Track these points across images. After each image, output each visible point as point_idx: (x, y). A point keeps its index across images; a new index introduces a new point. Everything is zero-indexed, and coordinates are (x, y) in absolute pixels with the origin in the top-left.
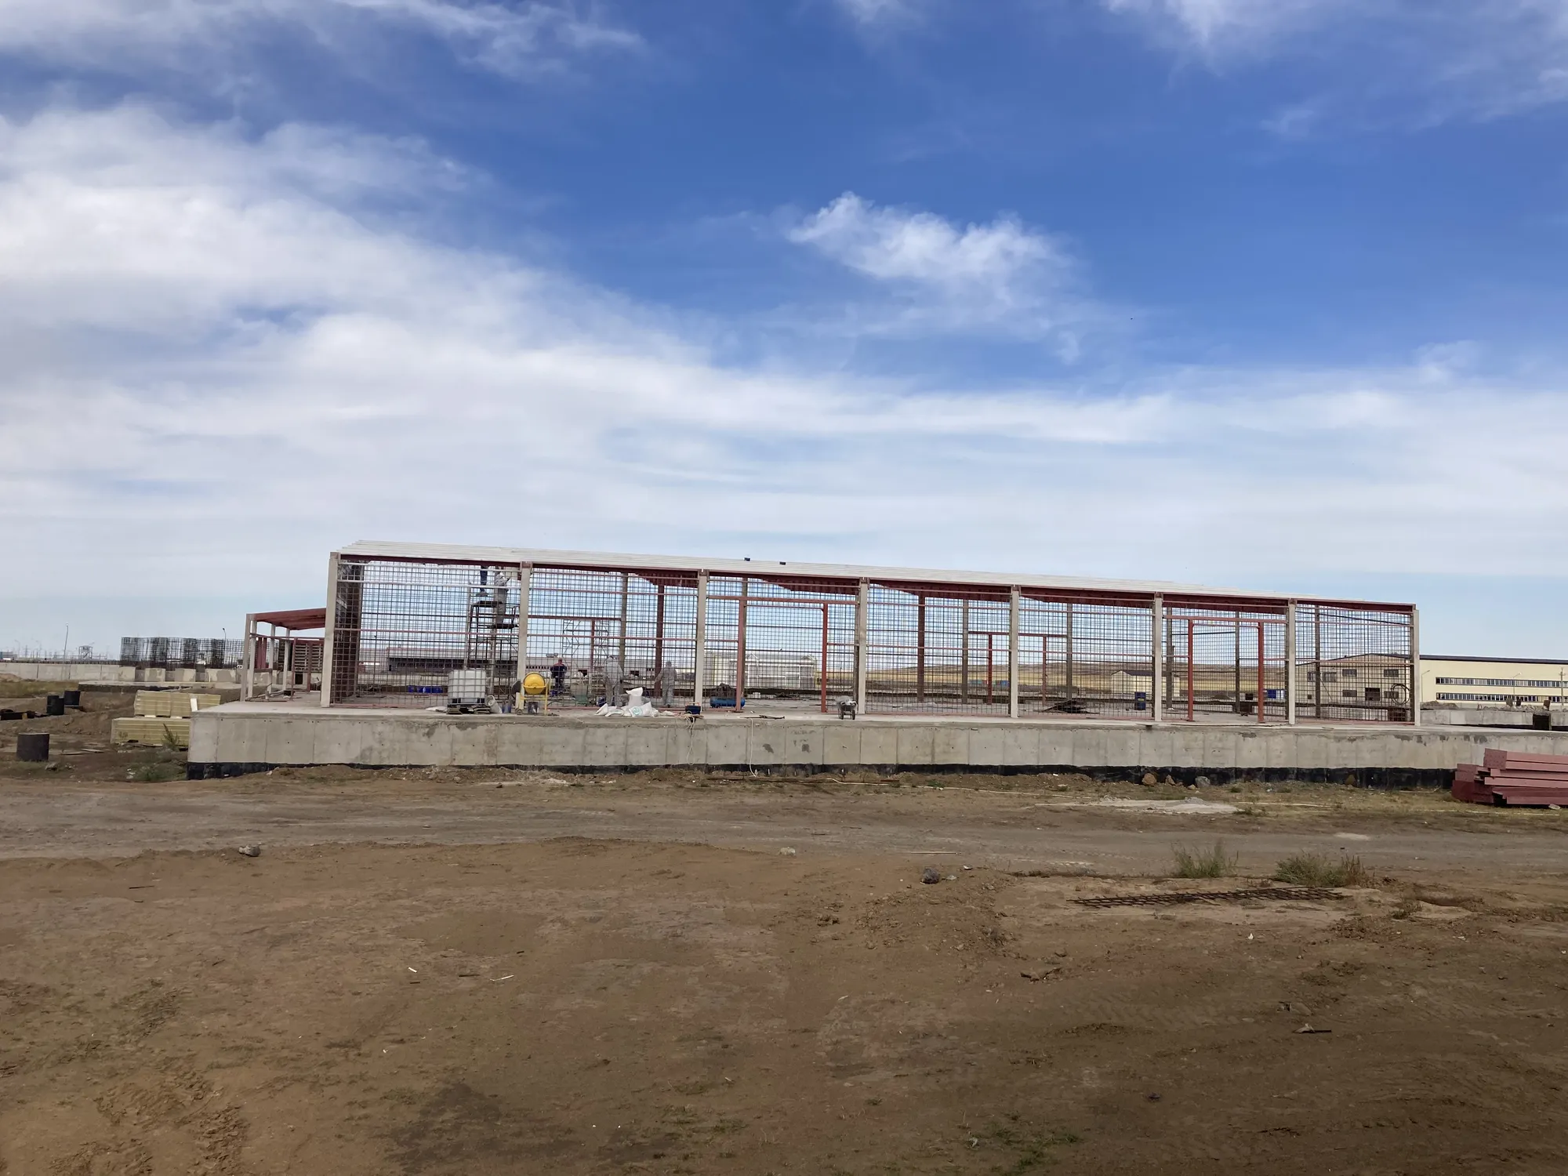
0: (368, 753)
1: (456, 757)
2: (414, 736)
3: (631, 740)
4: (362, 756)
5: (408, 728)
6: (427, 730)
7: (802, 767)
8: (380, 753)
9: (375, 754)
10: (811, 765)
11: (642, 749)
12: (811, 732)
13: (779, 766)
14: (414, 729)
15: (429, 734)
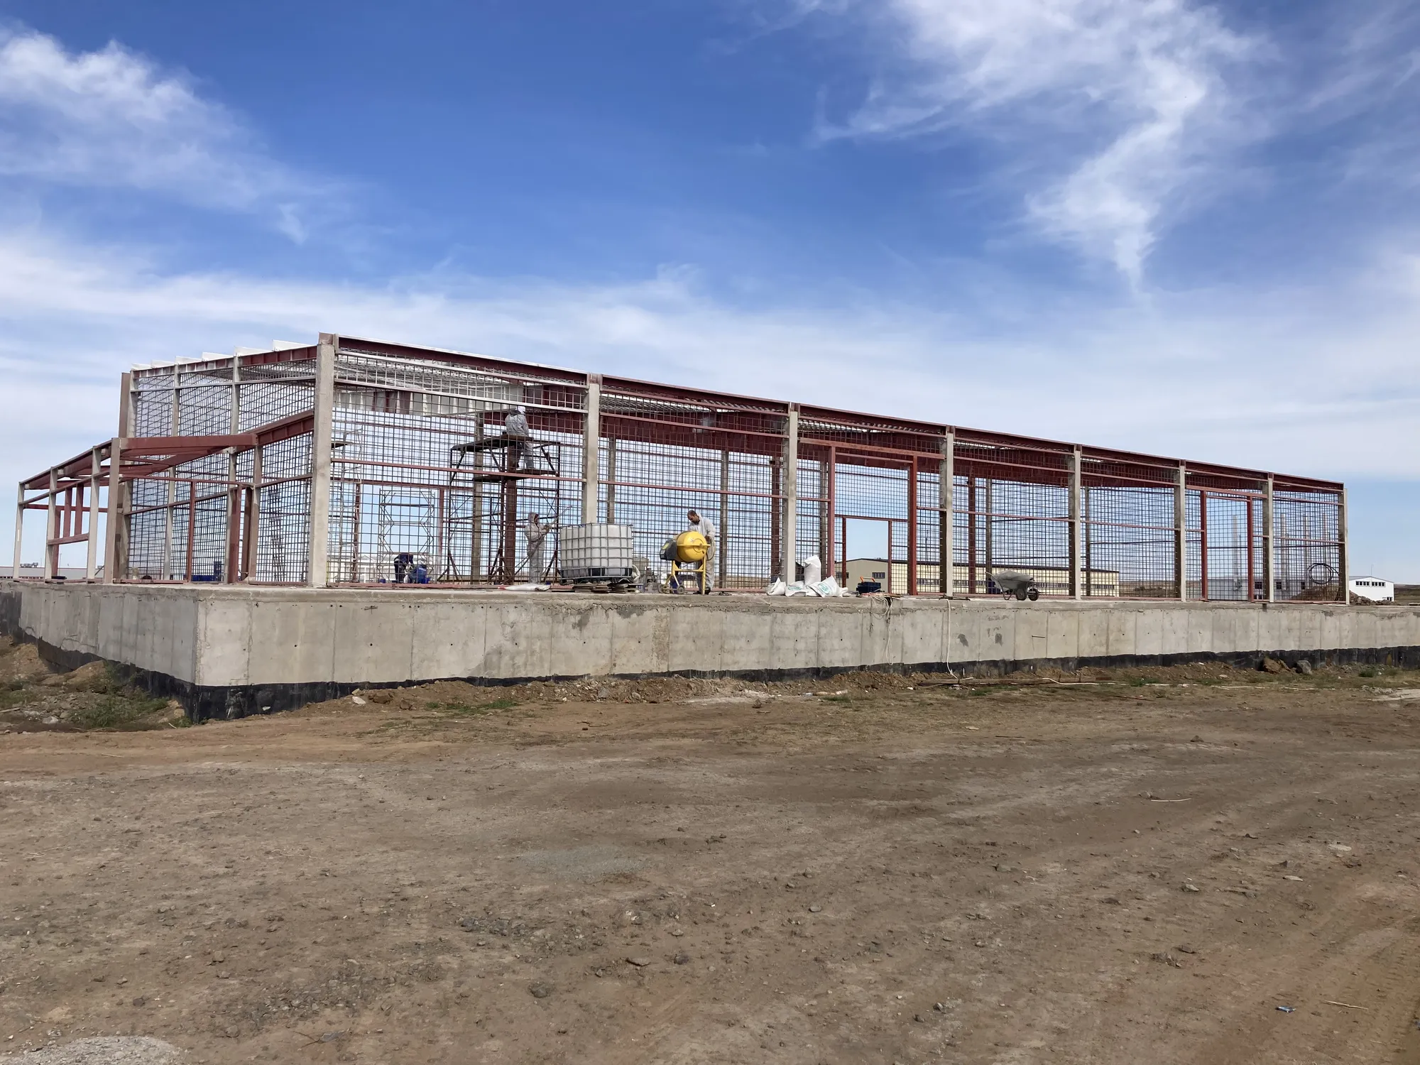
0: (495, 658)
1: (618, 662)
2: (561, 628)
3: (823, 631)
4: (486, 664)
5: (551, 615)
6: (578, 618)
7: (994, 664)
8: (512, 658)
9: (506, 658)
10: (1004, 661)
11: (836, 643)
12: (1004, 617)
13: (974, 663)
14: (561, 616)
15: (581, 625)
